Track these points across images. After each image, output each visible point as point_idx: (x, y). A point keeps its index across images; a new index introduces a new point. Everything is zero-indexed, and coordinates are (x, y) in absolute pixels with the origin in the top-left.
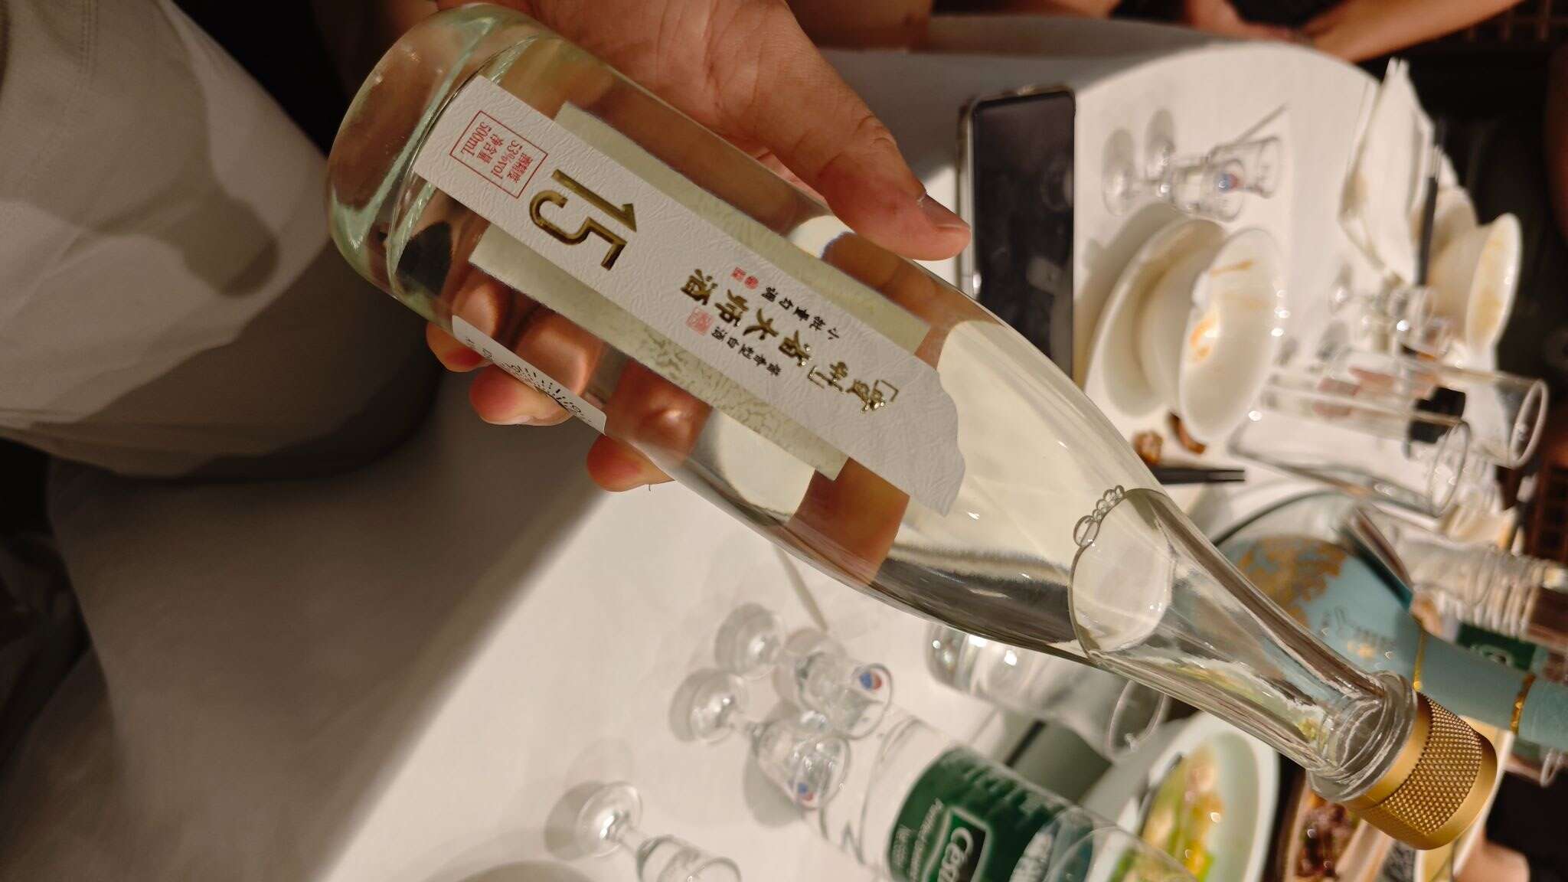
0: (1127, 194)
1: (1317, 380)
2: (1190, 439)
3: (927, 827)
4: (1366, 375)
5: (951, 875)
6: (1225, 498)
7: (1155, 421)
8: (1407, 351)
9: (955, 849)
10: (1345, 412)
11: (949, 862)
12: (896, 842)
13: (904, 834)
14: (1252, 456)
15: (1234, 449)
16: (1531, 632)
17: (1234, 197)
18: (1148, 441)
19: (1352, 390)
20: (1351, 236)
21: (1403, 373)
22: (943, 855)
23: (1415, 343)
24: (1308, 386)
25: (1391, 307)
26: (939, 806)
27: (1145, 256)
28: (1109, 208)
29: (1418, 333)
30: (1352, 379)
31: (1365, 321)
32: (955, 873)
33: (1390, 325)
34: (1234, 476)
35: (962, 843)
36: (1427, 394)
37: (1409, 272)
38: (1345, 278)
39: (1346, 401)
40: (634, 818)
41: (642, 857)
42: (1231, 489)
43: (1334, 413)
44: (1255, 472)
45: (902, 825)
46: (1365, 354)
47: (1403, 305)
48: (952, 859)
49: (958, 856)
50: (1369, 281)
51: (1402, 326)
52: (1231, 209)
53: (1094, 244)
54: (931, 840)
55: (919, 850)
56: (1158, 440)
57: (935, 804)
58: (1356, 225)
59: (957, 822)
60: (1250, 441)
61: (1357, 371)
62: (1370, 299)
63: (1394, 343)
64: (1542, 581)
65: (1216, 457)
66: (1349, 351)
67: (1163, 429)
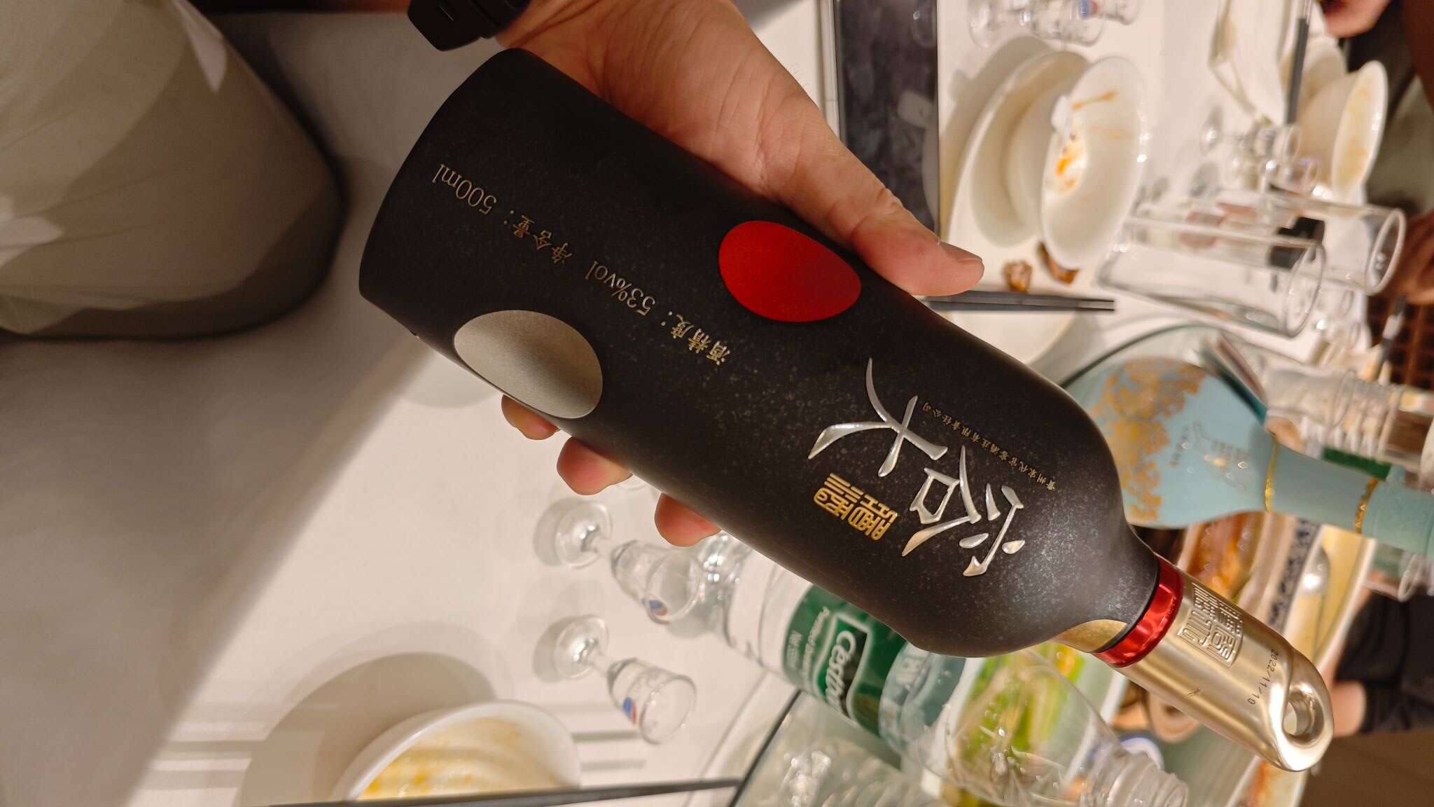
0: (992, 25)
1: (1186, 213)
2: (1061, 268)
3: (815, 632)
4: (1232, 208)
5: (837, 672)
6: (1097, 329)
7: (1025, 251)
8: (1273, 188)
9: (841, 650)
10: (1209, 242)
11: (835, 662)
12: (789, 646)
13: (796, 638)
14: (1122, 287)
15: (1104, 281)
16: (1388, 452)
17: (1094, 23)
18: (1019, 269)
19: (1218, 221)
20: (1222, 81)
21: (1269, 206)
22: (830, 655)
23: (1282, 182)
24: (1177, 219)
25: (1259, 146)
26: (826, 612)
27: (1009, 85)
28: (975, 40)
29: (1286, 172)
30: (1219, 212)
31: (1235, 163)
32: (841, 671)
33: (1259, 166)
34: (1106, 306)
35: (846, 644)
36: (1289, 223)
37: (1277, 113)
38: (1215, 120)
39: (1211, 230)
40: (602, 643)
41: (612, 677)
42: (1103, 319)
43: (1199, 243)
44: (1124, 302)
45: (794, 632)
46: (1235, 192)
47: (1270, 142)
48: (838, 659)
49: (844, 656)
50: (1238, 122)
51: (1270, 166)
52: (1090, 35)
53: (960, 76)
54: (819, 643)
55: (809, 650)
56: (1027, 269)
57: (823, 611)
58: (1226, 69)
59: (843, 626)
60: (1120, 273)
61: (1222, 205)
62: (1240, 139)
63: (1263, 182)
64: (1399, 404)
65: (1083, 286)
66: (1219, 190)
67: (1034, 260)
